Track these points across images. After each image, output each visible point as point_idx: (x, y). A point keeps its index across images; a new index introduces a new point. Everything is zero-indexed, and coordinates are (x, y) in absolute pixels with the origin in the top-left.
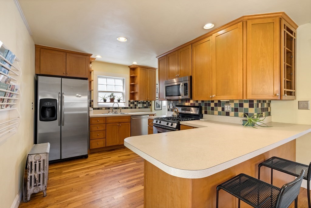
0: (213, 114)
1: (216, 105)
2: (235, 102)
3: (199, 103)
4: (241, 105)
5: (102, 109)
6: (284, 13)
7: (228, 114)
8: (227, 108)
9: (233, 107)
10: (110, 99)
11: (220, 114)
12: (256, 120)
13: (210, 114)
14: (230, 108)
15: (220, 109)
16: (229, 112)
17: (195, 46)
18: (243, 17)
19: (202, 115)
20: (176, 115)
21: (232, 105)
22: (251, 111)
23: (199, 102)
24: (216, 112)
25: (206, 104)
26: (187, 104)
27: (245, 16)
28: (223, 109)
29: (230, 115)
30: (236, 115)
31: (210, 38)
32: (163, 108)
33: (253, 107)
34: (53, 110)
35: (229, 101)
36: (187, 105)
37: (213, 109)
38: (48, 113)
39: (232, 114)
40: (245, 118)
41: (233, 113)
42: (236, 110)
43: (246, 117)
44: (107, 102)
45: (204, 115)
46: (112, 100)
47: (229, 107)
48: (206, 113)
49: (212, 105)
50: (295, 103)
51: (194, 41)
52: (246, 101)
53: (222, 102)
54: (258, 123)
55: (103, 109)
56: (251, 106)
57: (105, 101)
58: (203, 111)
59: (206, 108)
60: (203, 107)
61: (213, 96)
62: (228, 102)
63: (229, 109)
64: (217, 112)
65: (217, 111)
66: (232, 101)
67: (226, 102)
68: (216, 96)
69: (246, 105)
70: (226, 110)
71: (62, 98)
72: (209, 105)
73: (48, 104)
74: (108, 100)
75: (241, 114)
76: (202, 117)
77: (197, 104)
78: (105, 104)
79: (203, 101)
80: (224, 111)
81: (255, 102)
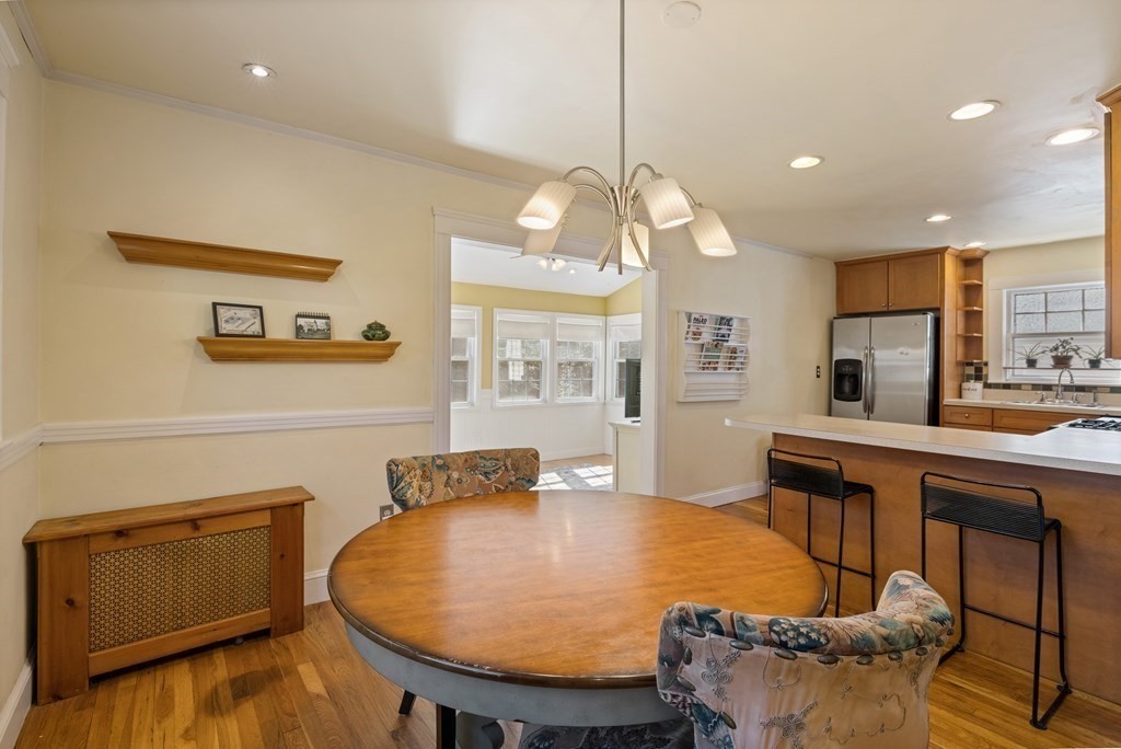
5: (1020, 389)
10: (1053, 357)
34: (856, 380)
38: (847, 387)
44: (1038, 366)
46: (1062, 362)
55: (1023, 387)
57: (1031, 363)
71: (870, 355)
73: (847, 369)
74: (1046, 361)
78: (1032, 372)
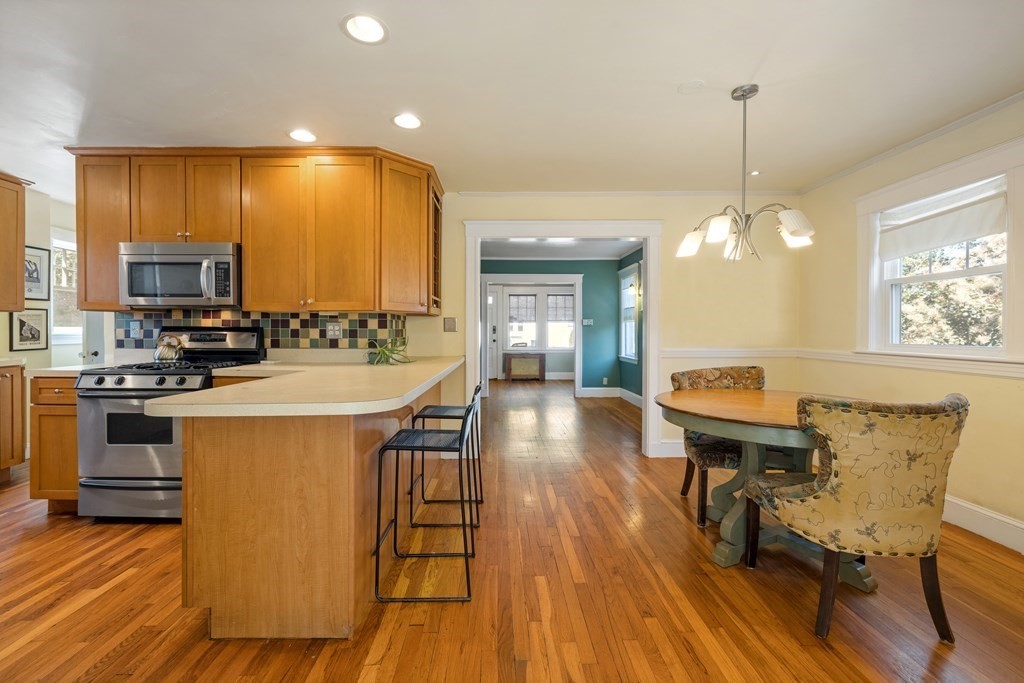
0: (296, 346)
1: (304, 324)
2: (351, 317)
3: (253, 321)
4: (363, 324)
6: (432, 167)
7: (334, 344)
8: (334, 330)
9: (347, 327)
11: (314, 344)
12: (392, 351)
13: (288, 347)
14: (339, 330)
15: (314, 333)
16: (337, 340)
17: (252, 167)
18: (376, 148)
19: (266, 350)
20: (172, 355)
21: (345, 324)
22: (383, 334)
23: (253, 317)
24: (304, 342)
25: (275, 323)
26: (208, 322)
27: (380, 149)
28: (323, 334)
29: (340, 346)
30: (354, 345)
31: (300, 161)
32: (53, 342)
33: (386, 327)
35: (336, 314)
36: (210, 325)
37: (295, 334)
39: (344, 342)
40: (372, 350)
41: (347, 340)
42: (352, 334)
43: (375, 347)
45: (271, 352)
47: (337, 328)
48: (275, 344)
49: (295, 324)
50: (440, 321)
51: (249, 152)
52: (372, 316)
53: (322, 316)
54: (394, 356)
56: (382, 325)
58: (268, 342)
59: (275, 333)
60: (268, 329)
61: (309, 301)
62: (336, 317)
63: (337, 333)
64: (308, 341)
65: (308, 337)
66: (344, 315)
67: (331, 317)
68: (316, 301)
69: (373, 324)
70: (330, 334)
72: (286, 324)
75: (363, 342)
76: (265, 357)
77: (245, 323)
79: (265, 315)
80: (325, 337)
81: (389, 318)
